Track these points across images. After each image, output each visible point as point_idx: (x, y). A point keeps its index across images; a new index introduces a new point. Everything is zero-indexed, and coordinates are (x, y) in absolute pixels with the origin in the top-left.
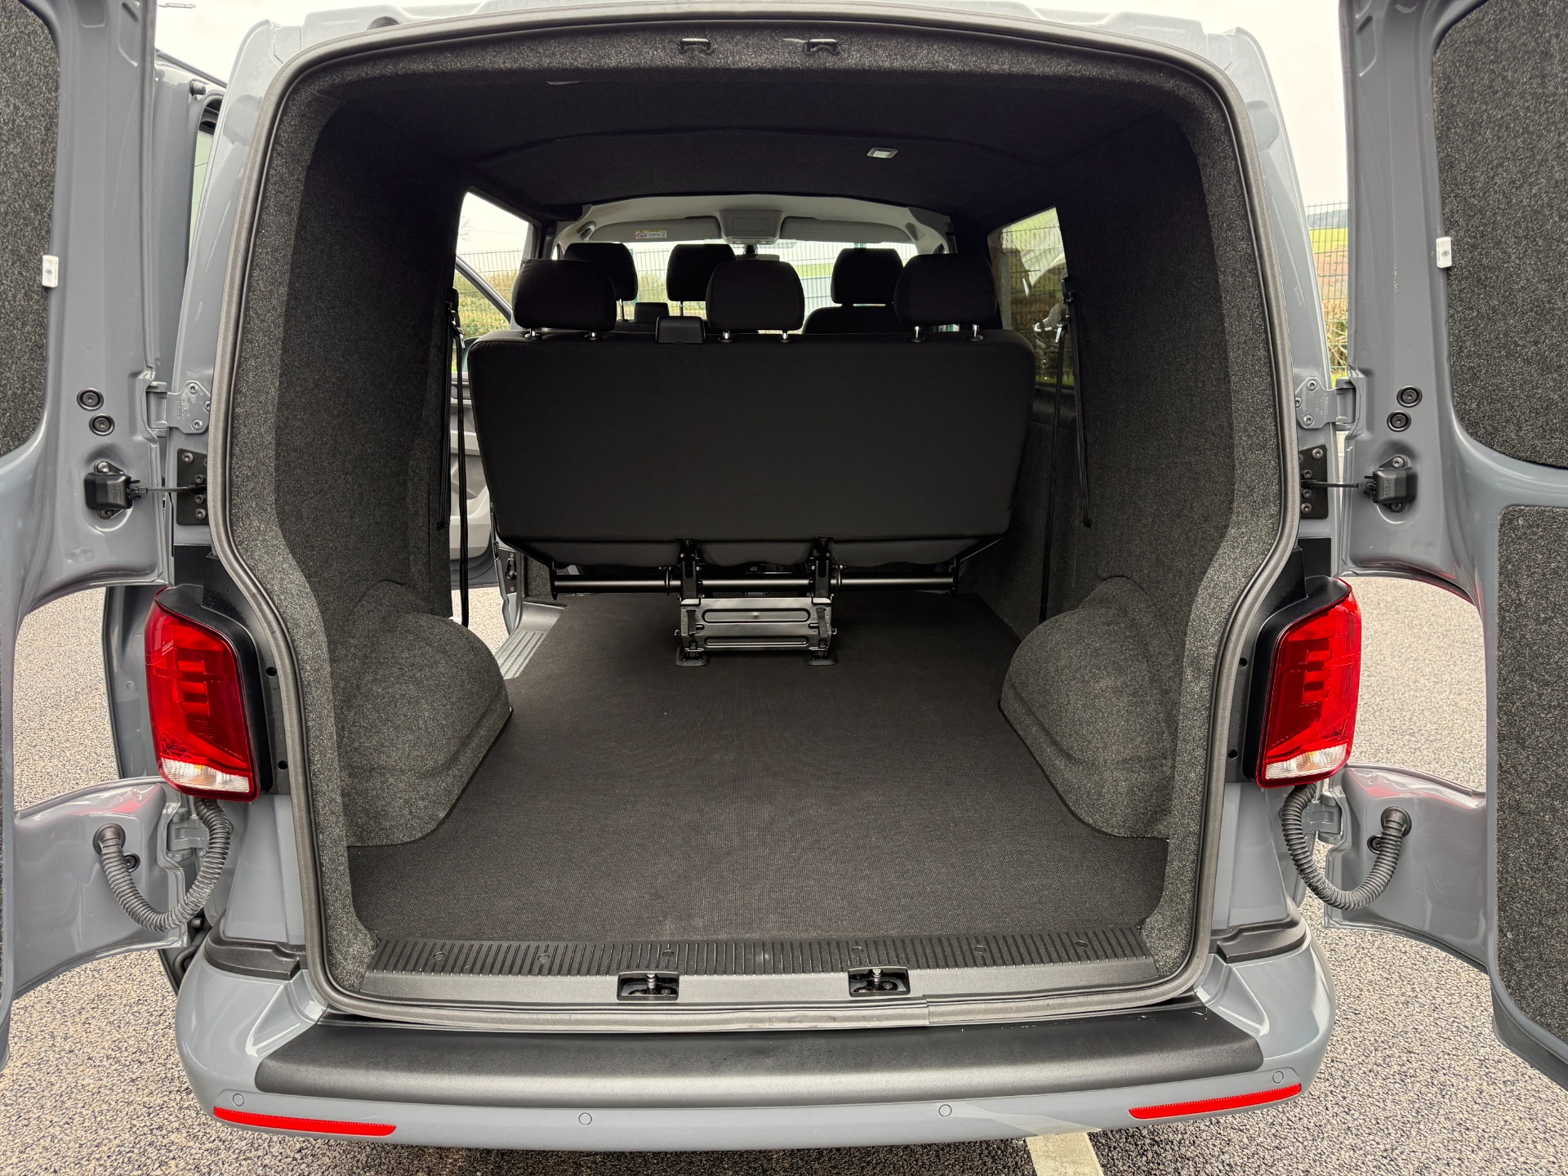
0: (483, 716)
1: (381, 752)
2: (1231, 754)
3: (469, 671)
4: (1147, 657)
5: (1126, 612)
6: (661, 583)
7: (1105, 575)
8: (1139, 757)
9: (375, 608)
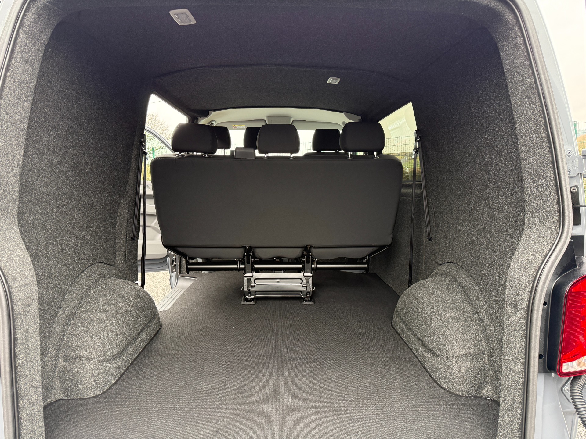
0: (143, 329)
1: (82, 348)
2: (540, 356)
3: (135, 306)
4: (470, 301)
5: (456, 280)
6: (236, 266)
7: (441, 263)
8: (470, 353)
9: (91, 275)
